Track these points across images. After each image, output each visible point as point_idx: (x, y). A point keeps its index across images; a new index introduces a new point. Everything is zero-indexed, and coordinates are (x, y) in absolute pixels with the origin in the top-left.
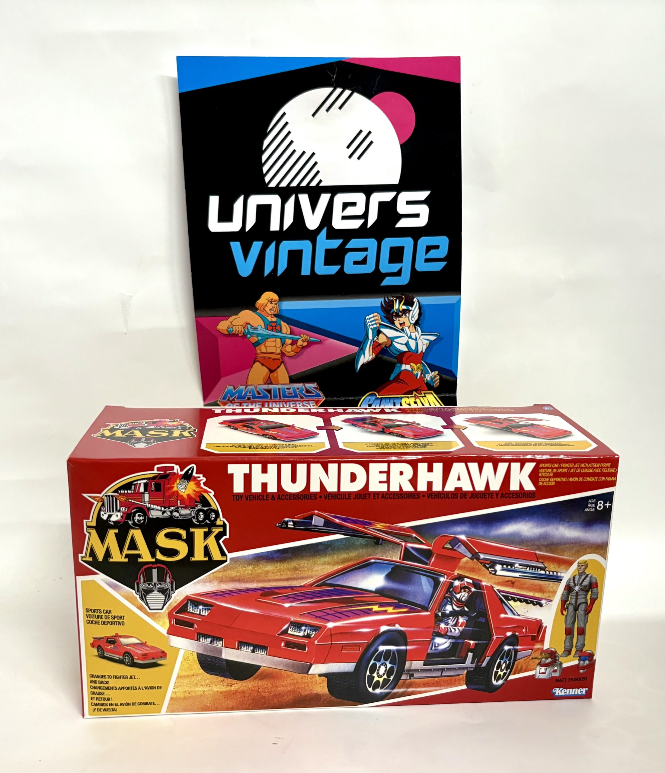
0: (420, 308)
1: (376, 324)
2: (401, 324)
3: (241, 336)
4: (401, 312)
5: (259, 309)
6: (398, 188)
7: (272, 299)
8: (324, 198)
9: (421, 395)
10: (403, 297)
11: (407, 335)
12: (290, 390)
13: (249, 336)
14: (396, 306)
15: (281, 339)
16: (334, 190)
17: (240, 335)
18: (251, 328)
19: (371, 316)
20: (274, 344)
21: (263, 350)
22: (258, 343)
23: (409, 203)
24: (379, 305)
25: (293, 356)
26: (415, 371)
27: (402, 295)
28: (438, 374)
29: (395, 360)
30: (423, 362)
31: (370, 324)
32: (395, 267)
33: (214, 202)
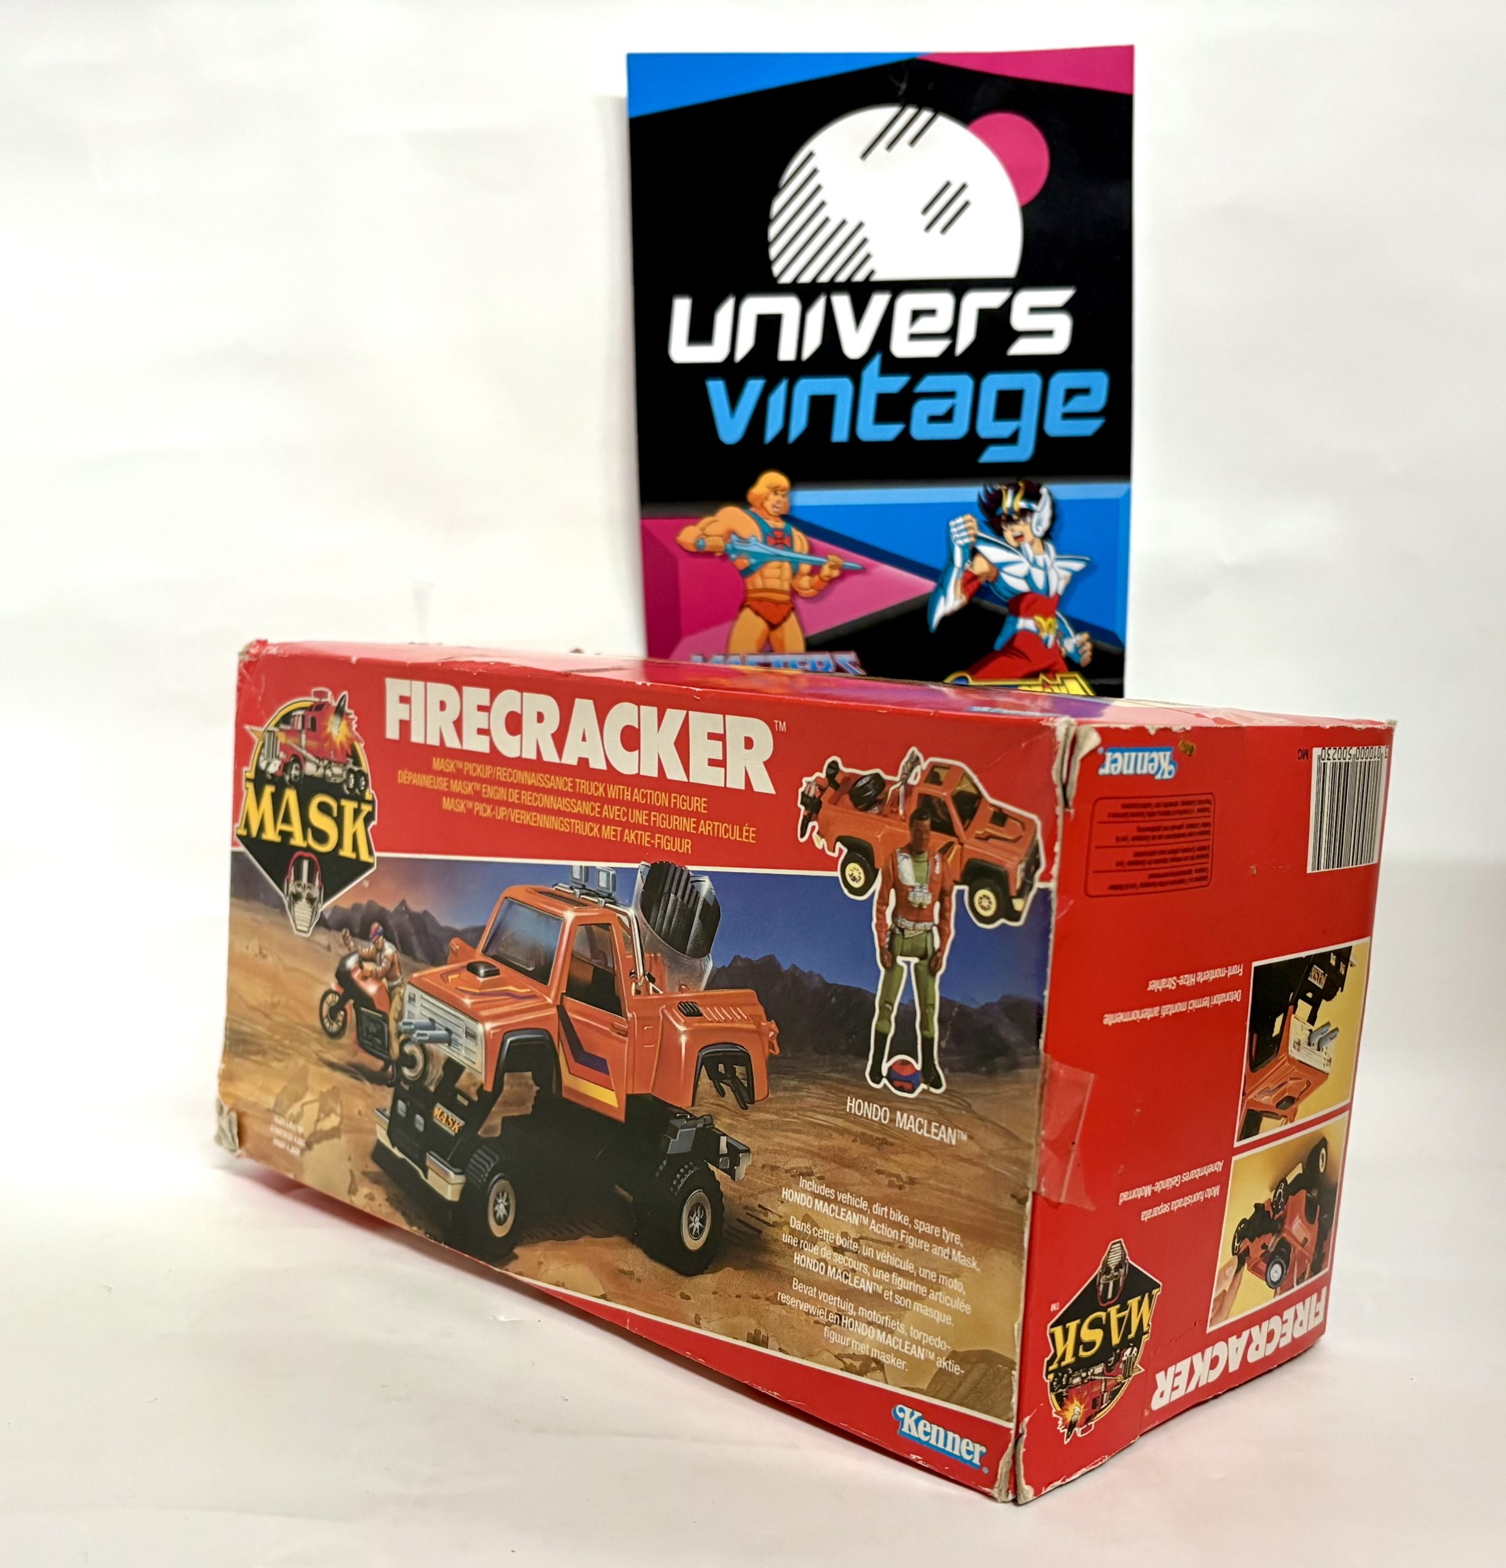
0: (1054, 505)
1: (969, 536)
2: (1016, 538)
3: (721, 556)
4: (1015, 513)
5: (754, 504)
6: (1015, 285)
7: (777, 487)
8: (878, 303)
9: (1055, 681)
10: (1021, 484)
11: (1028, 559)
12: (806, 665)
13: (733, 556)
14: (1007, 502)
15: (791, 563)
16: (896, 288)
17: (718, 554)
18: (738, 541)
19: (960, 520)
20: (777, 572)
21: (759, 584)
22: (749, 571)
23: (1034, 310)
24: (974, 499)
25: (814, 597)
26: (1043, 631)
27: (1018, 480)
28: (1088, 640)
29: (1004, 610)
30: (1058, 613)
31: (957, 536)
32: (1005, 428)
33: (682, 309)
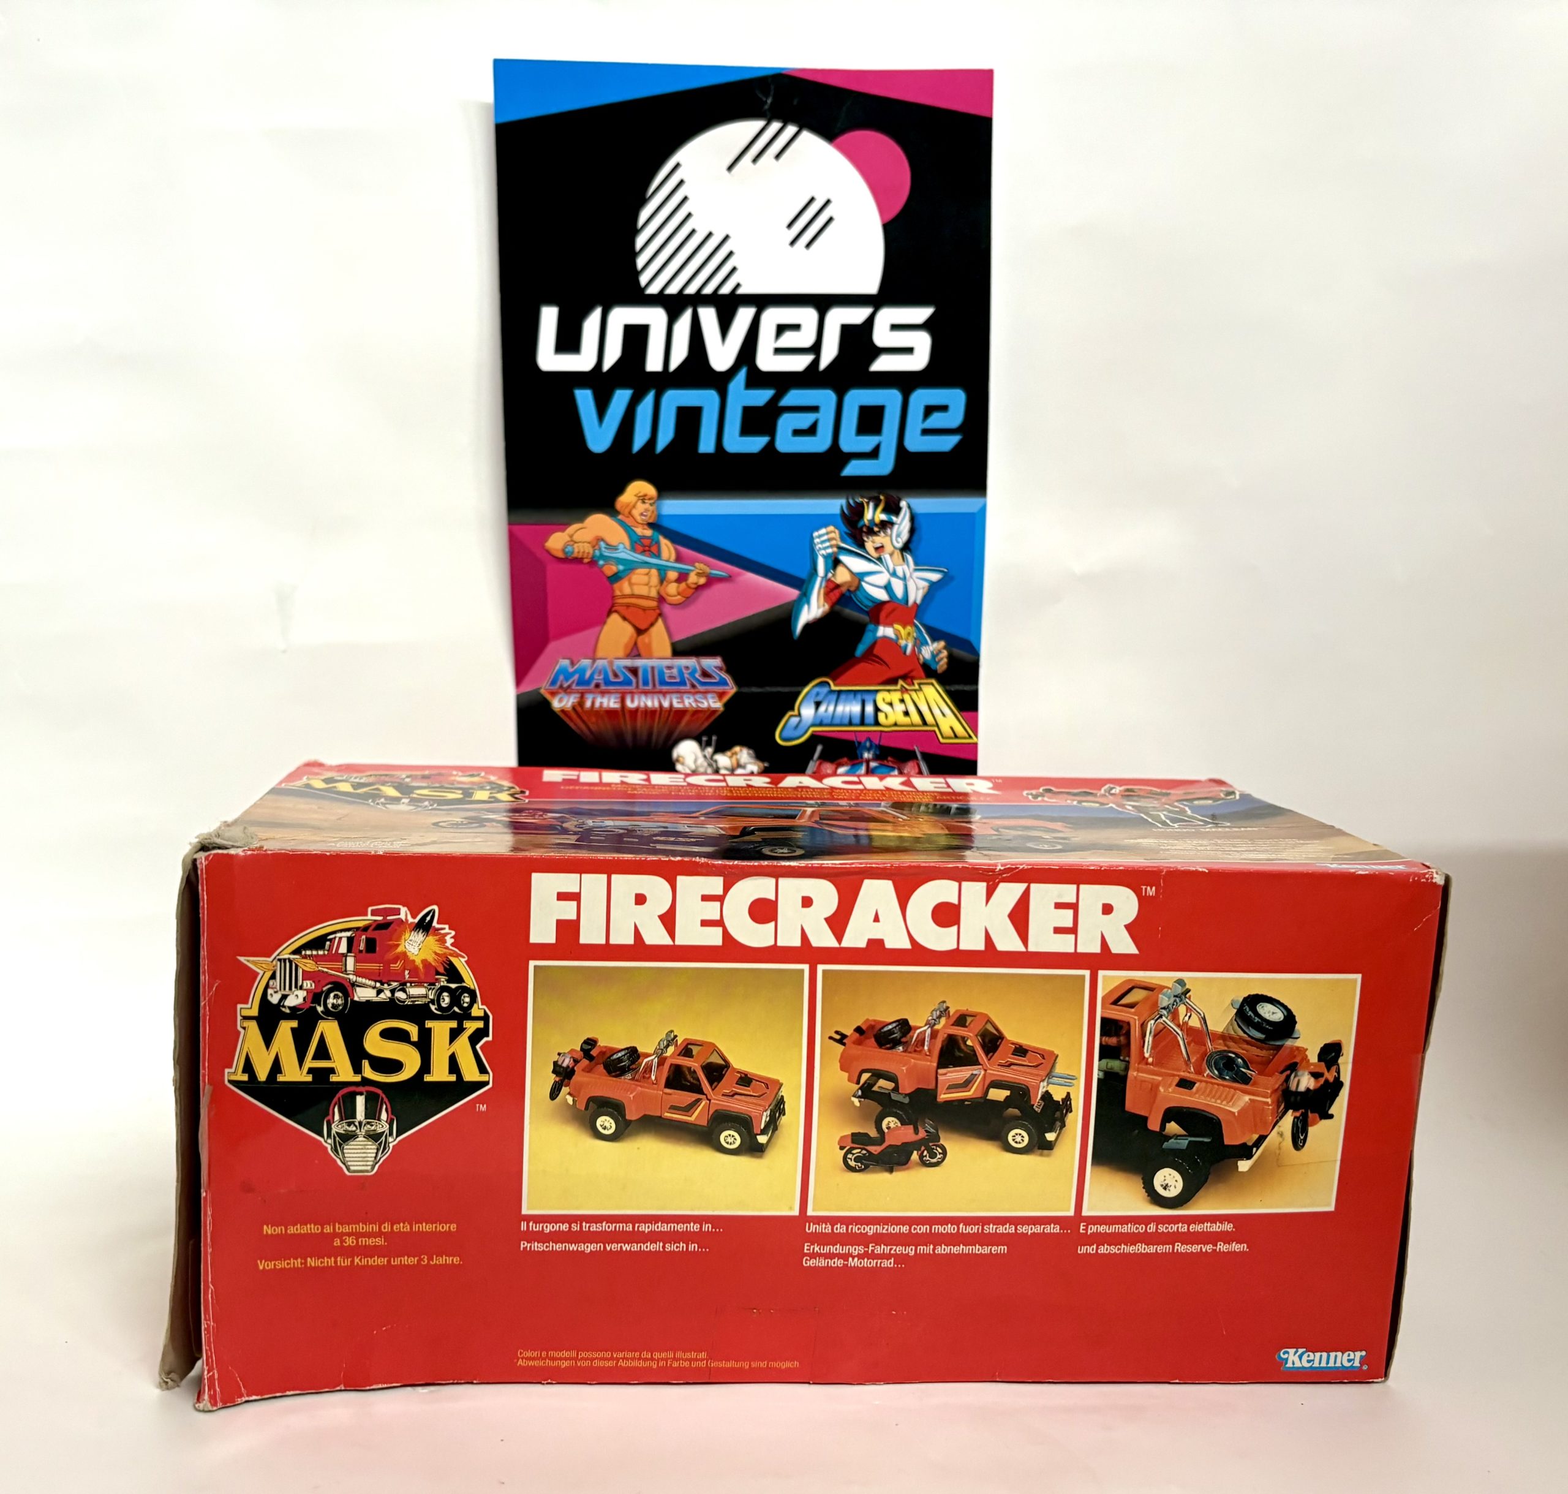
0: (913, 519)
1: (831, 546)
2: (877, 549)
3: (588, 563)
4: (876, 525)
5: (622, 512)
6: (876, 302)
7: (645, 495)
8: (744, 316)
9: (912, 688)
10: (882, 497)
11: (888, 570)
12: (673, 670)
13: (601, 562)
14: (868, 515)
15: (659, 570)
16: (762, 302)
17: (586, 561)
18: (605, 548)
19: (823, 531)
20: (645, 579)
21: (627, 590)
22: (616, 577)
23: (895, 327)
24: (837, 511)
25: (680, 604)
26: (902, 639)
27: (880, 493)
28: (945, 648)
29: (866, 618)
30: (915, 621)
31: (820, 546)
32: (867, 443)
33: (549, 317)
